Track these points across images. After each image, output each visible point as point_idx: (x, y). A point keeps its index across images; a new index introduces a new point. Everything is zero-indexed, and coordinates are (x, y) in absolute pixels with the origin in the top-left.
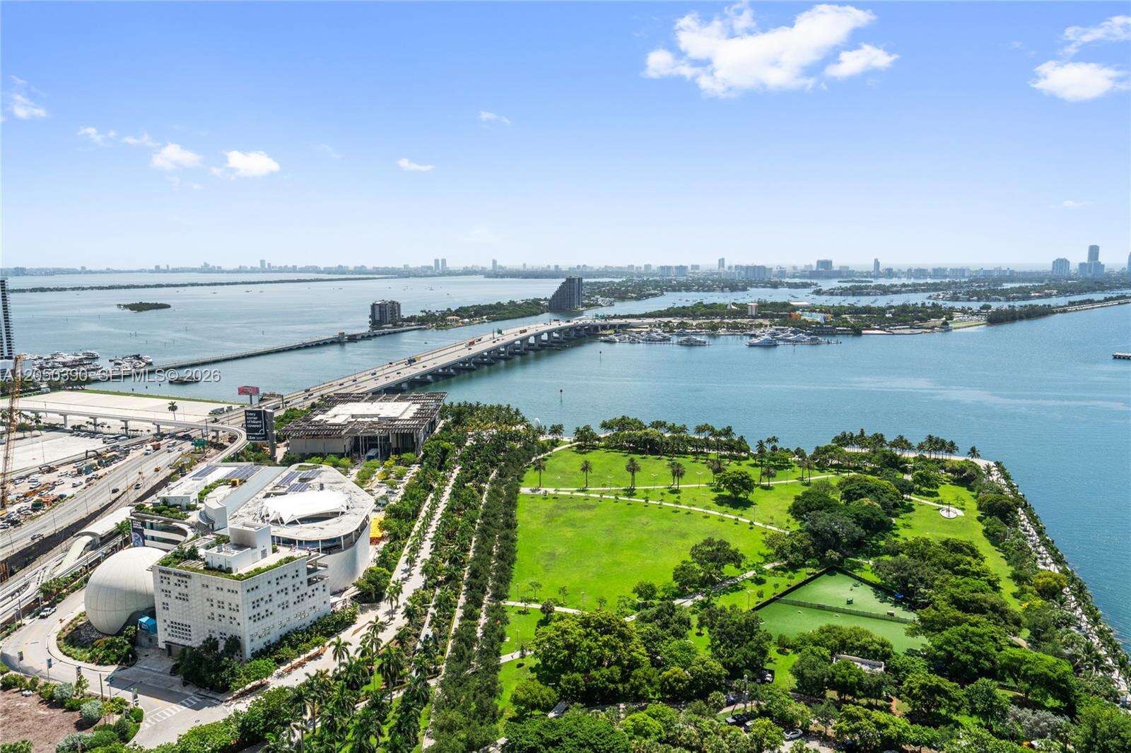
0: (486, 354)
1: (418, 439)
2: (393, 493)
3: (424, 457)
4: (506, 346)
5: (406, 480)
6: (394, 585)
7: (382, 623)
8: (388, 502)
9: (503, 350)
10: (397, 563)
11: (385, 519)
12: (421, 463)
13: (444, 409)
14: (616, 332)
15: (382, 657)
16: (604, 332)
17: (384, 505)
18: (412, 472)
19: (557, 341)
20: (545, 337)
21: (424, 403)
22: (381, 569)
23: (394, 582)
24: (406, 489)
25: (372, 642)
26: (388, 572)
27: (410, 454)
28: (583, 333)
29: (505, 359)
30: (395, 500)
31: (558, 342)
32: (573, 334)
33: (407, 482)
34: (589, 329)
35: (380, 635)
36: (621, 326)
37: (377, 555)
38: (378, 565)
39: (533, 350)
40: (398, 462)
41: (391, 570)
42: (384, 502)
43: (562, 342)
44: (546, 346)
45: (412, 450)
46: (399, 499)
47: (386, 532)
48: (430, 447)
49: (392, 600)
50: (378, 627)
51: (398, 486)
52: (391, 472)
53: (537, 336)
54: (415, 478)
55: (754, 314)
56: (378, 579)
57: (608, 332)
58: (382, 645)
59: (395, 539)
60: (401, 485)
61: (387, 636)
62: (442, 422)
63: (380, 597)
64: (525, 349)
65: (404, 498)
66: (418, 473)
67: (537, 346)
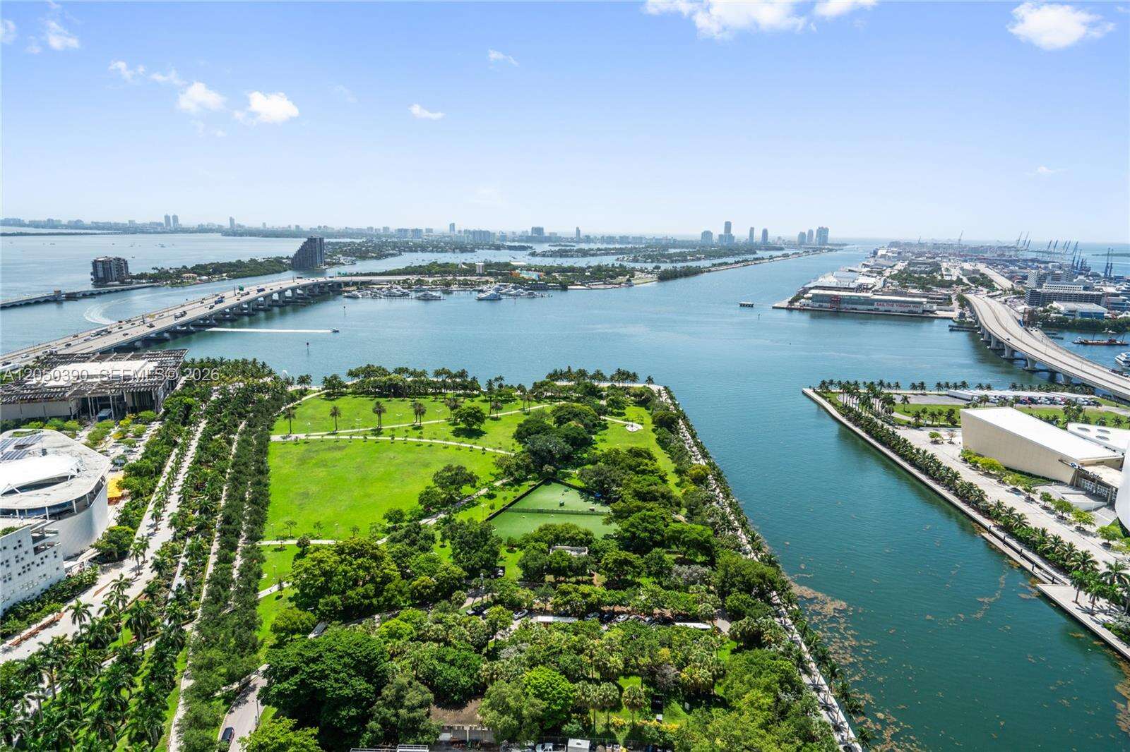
0: (228, 310)
1: (157, 397)
2: (132, 451)
3: (165, 414)
4: (248, 303)
5: (146, 438)
6: (139, 541)
7: (128, 580)
8: (126, 461)
9: (246, 306)
10: (141, 520)
11: (124, 478)
12: (162, 419)
13: (185, 365)
14: (358, 288)
15: (131, 611)
16: (347, 289)
17: (122, 465)
18: (153, 429)
19: (302, 297)
20: (289, 293)
21: (162, 361)
22: (123, 527)
23: (138, 539)
24: (147, 446)
25: (118, 600)
26: (131, 530)
27: (149, 412)
28: (326, 289)
29: (249, 315)
30: (134, 459)
31: (301, 299)
32: (317, 290)
33: (148, 439)
34: (332, 285)
35: (126, 592)
36: (363, 283)
37: (118, 515)
38: (119, 524)
39: (277, 306)
40: (136, 421)
41: (134, 526)
42: (123, 461)
43: (306, 299)
44: (290, 302)
45: (152, 408)
46: (139, 458)
47: (126, 491)
48: (171, 403)
49: (137, 556)
50: (123, 584)
51: (137, 445)
52: (128, 431)
53: (281, 293)
54: (156, 435)
55: (481, 272)
56: (120, 538)
57: (351, 289)
58: (129, 601)
59: (137, 497)
60: (141, 443)
61: (133, 593)
62: (184, 378)
63: (123, 555)
64: (269, 306)
65: (145, 456)
66: (159, 430)
67: (281, 302)
